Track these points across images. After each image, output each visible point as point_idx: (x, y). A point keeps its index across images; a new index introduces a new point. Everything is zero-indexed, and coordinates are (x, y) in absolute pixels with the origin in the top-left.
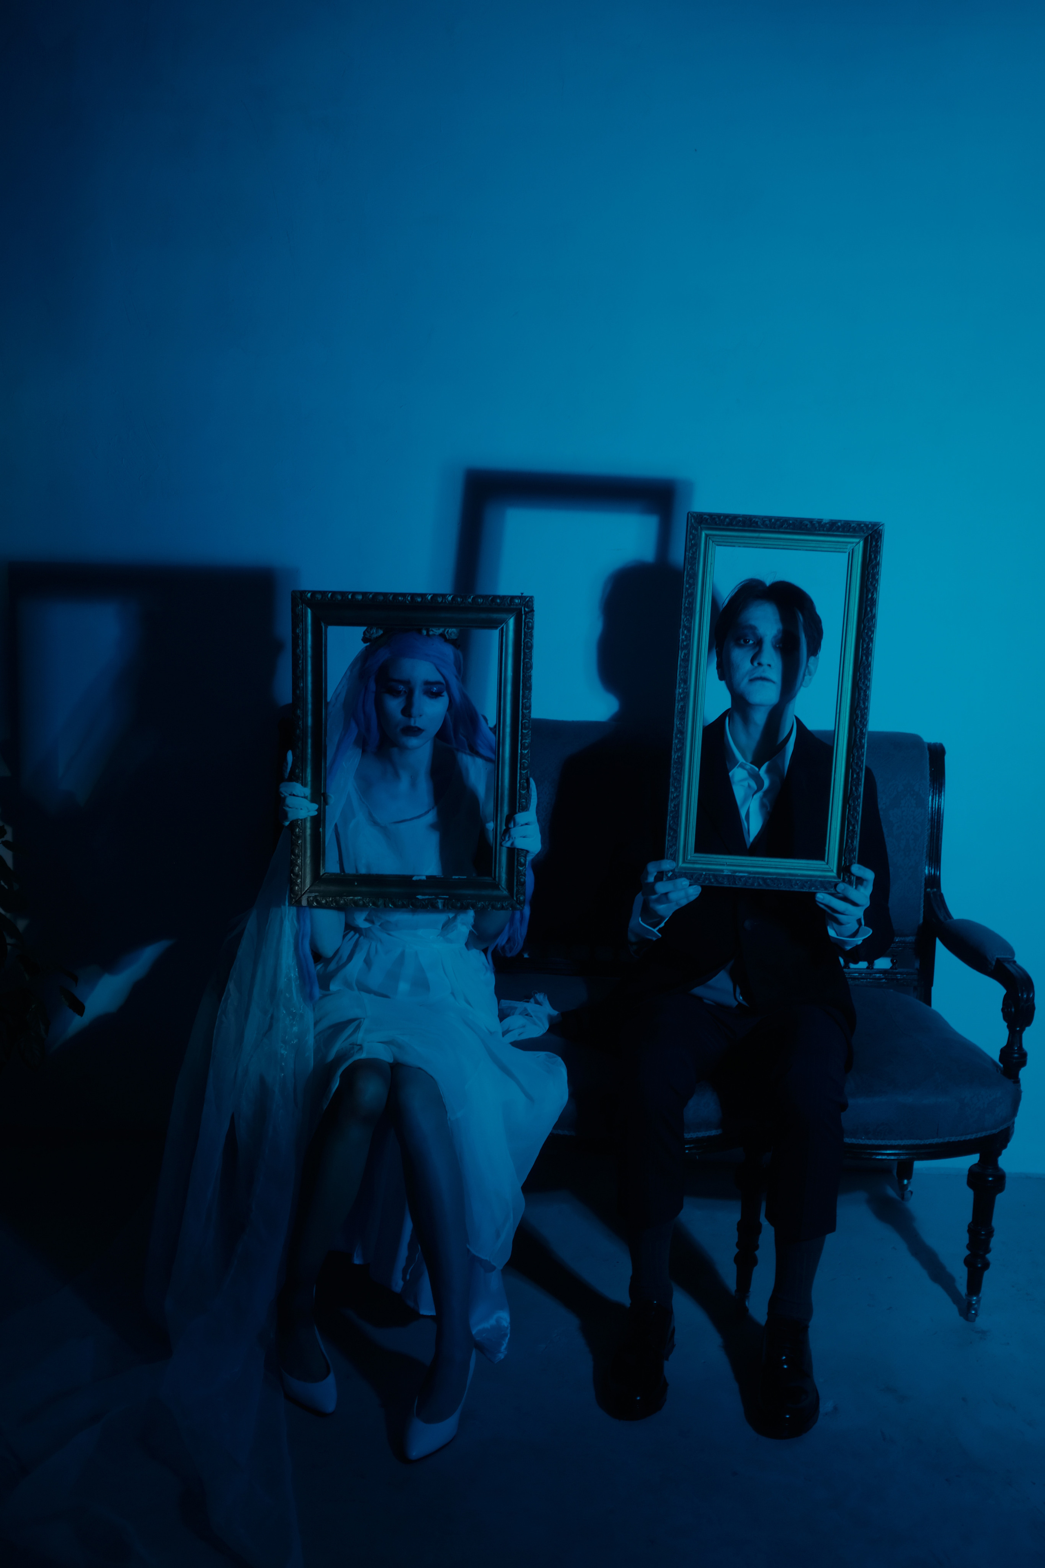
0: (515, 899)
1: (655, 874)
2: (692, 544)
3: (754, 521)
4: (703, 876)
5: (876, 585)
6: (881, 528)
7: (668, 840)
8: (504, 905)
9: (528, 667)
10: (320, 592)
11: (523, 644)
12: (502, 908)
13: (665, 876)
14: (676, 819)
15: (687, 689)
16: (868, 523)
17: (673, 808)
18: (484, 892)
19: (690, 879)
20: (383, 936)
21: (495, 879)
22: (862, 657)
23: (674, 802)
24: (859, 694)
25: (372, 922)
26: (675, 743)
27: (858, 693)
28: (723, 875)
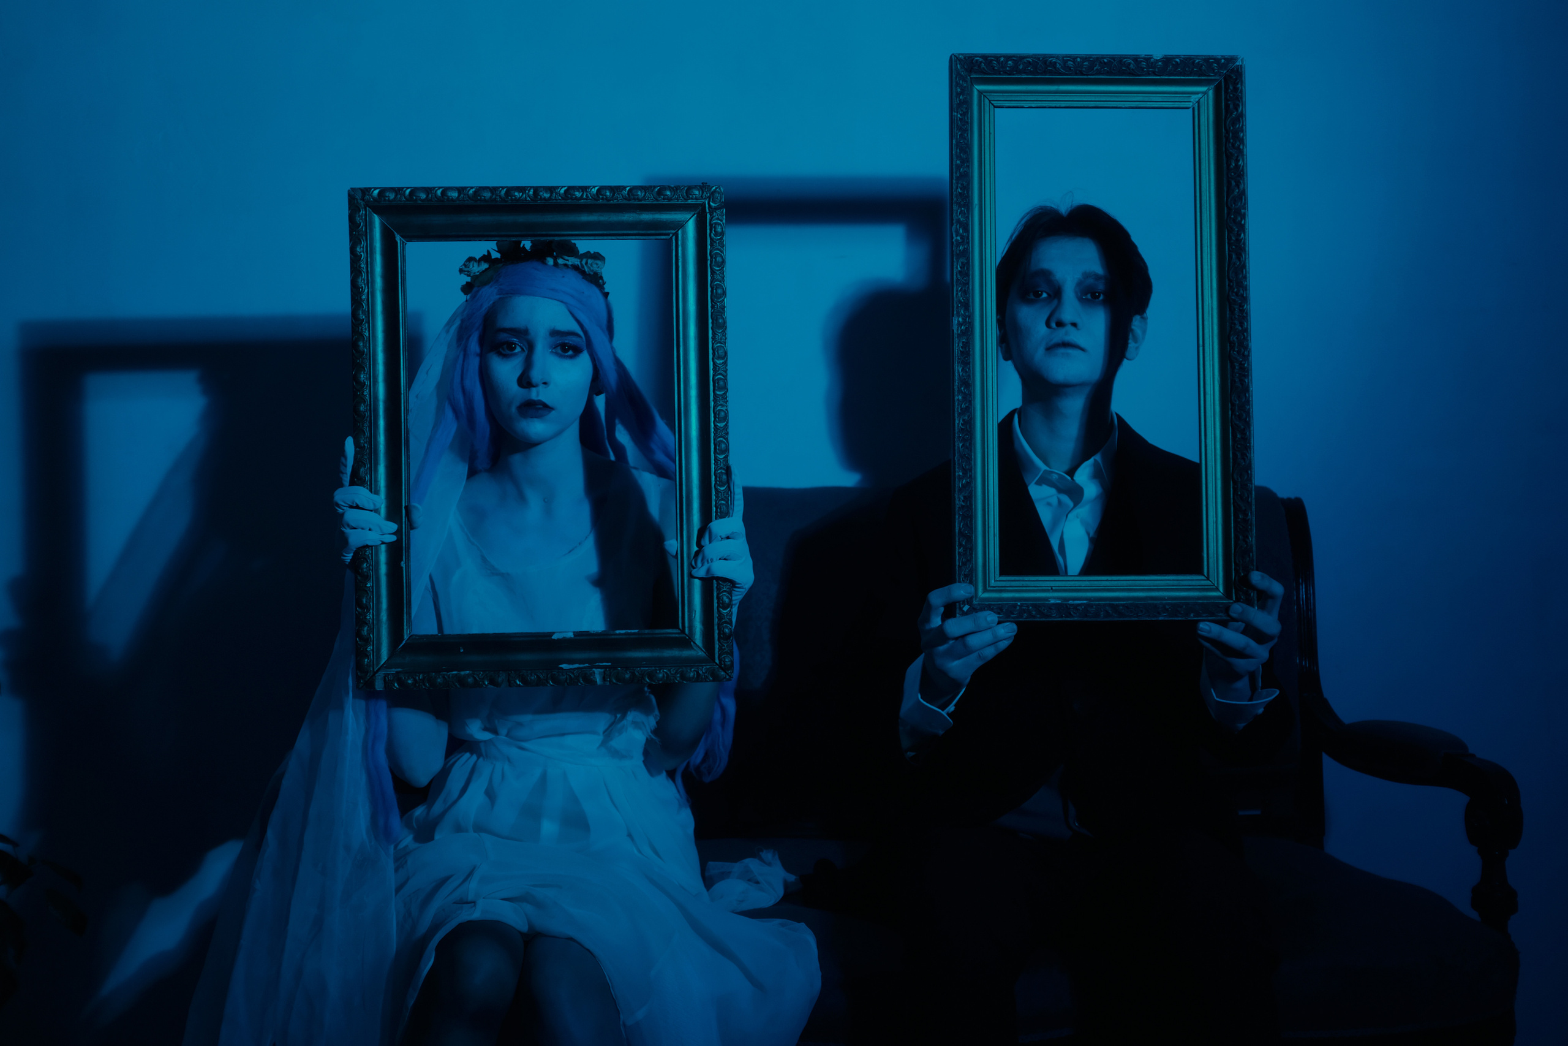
0: (717, 661)
1: (942, 610)
2: (960, 100)
3: (1051, 61)
4: (1018, 608)
5: (1241, 147)
6: (1239, 63)
7: (959, 553)
8: (700, 672)
9: (720, 294)
10: (392, 189)
11: (709, 258)
12: (699, 678)
13: (958, 611)
14: (969, 519)
15: (969, 317)
16: (1219, 57)
17: (963, 501)
18: (668, 653)
19: (999, 613)
20: (513, 752)
21: (683, 631)
22: (1230, 256)
23: (964, 493)
24: (1232, 312)
25: (495, 732)
26: (958, 400)
27: (1230, 310)
28: (1049, 604)
